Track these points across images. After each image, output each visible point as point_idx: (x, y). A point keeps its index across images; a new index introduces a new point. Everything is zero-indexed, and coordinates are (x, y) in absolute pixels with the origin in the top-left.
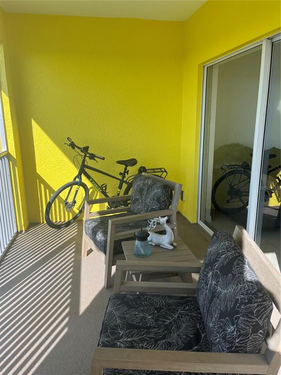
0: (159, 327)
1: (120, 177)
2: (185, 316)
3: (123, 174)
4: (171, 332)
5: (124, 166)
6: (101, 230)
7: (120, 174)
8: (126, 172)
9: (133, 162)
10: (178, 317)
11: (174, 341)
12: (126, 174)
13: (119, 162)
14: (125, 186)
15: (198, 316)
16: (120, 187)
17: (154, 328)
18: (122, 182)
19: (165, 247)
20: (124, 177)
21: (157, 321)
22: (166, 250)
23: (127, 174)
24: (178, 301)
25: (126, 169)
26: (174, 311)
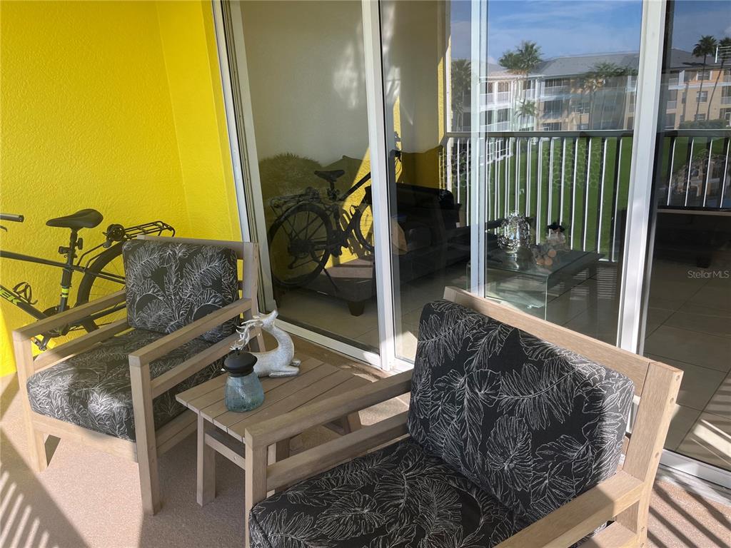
0: (397, 520)
1: (63, 259)
2: (420, 479)
3: (69, 251)
4: (423, 517)
5: (68, 231)
6: (97, 388)
7: (62, 250)
8: (76, 242)
9: (90, 218)
10: (411, 486)
11: (442, 528)
12: (76, 248)
13: (54, 223)
14: (77, 277)
15: (440, 469)
16: (66, 283)
17: (390, 525)
18: (68, 269)
19: (283, 374)
20: (73, 256)
21: (383, 511)
22: (288, 379)
23: (81, 248)
24: (384, 460)
25: (74, 236)
26: (396, 479)
